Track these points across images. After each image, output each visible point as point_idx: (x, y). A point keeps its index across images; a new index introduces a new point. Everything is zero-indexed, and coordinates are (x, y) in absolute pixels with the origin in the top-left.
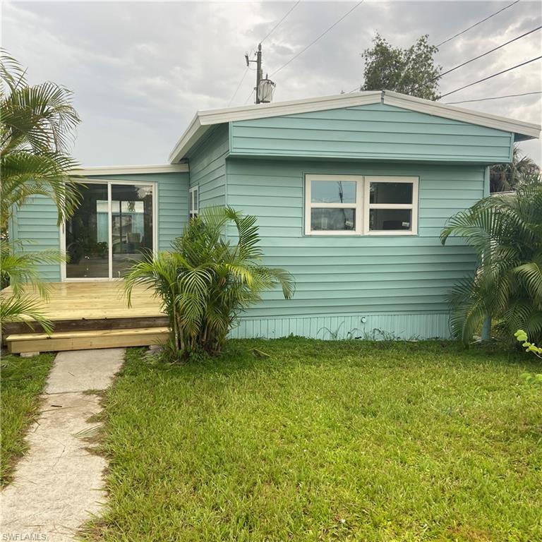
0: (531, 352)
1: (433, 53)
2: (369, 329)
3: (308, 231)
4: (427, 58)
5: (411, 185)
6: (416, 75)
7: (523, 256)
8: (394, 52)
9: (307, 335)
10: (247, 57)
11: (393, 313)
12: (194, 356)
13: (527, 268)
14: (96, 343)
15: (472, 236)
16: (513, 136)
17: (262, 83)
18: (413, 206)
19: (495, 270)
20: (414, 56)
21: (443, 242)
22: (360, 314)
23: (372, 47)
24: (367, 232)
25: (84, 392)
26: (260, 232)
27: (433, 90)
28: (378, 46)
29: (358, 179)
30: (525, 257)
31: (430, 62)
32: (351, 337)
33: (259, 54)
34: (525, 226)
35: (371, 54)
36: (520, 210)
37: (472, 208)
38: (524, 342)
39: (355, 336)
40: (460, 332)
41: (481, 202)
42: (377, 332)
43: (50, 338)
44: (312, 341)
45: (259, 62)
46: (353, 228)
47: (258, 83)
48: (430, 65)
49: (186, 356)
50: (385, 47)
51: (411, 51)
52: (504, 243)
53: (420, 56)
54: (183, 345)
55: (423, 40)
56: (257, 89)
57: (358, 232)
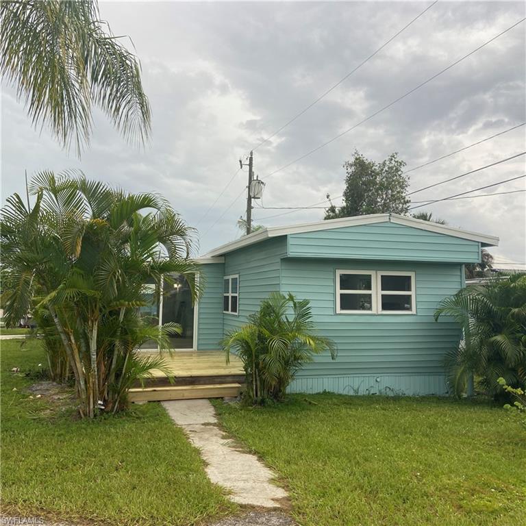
0: (509, 392)
1: (402, 166)
2: (382, 387)
3: (339, 311)
4: (397, 170)
5: (409, 278)
6: (389, 184)
7: (495, 330)
8: (369, 163)
9: (336, 392)
10: (241, 161)
11: (399, 375)
12: (269, 401)
13: (499, 338)
14: (187, 395)
15: (457, 316)
16: (480, 244)
17: (253, 183)
18: (412, 293)
19: (475, 340)
20: (386, 168)
21: (436, 320)
22: (375, 375)
23: (352, 160)
24: (380, 311)
25: (203, 424)
26: (312, 311)
27: (404, 195)
28: (356, 159)
29: (372, 273)
30: (497, 330)
31: (400, 173)
32: (369, 394)
33: (251, 159)
34: (495, 309)
35: (351, 165)
36: (490, 298)
37: (456, 295)
38: (503, 385)
39: (372, 392)
40: (453, 386)
41: (461, 291)
42: (388, 390)
43: (155, 391)
44: (340, 395)
45: (251, 165)
46: (370, 309)
47: (250, 183)
48: (400, 175)
49: (262, 403)
50: (363, 161)
51: (384, 164)
52: (480, 320)
53: (392, 168)
54: (259, 393)
55: (393, 156)
56: (249, 187)
57: (374, 311)
